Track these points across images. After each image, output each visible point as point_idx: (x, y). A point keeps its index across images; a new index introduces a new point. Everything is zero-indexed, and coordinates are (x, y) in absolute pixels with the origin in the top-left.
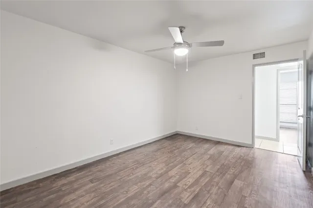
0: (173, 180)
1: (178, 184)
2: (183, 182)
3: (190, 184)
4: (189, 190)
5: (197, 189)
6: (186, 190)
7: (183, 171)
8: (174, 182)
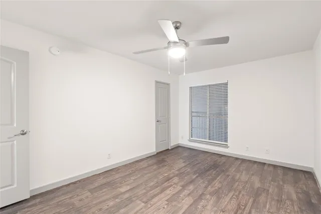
0: (186, 192)
1: (181, 188)
2: (177, 190)
3: (170, 189)
4: (172, 184)
5: (166, 184)
6: (175, 184)
7: (174, 203)
8: (185, 190)
